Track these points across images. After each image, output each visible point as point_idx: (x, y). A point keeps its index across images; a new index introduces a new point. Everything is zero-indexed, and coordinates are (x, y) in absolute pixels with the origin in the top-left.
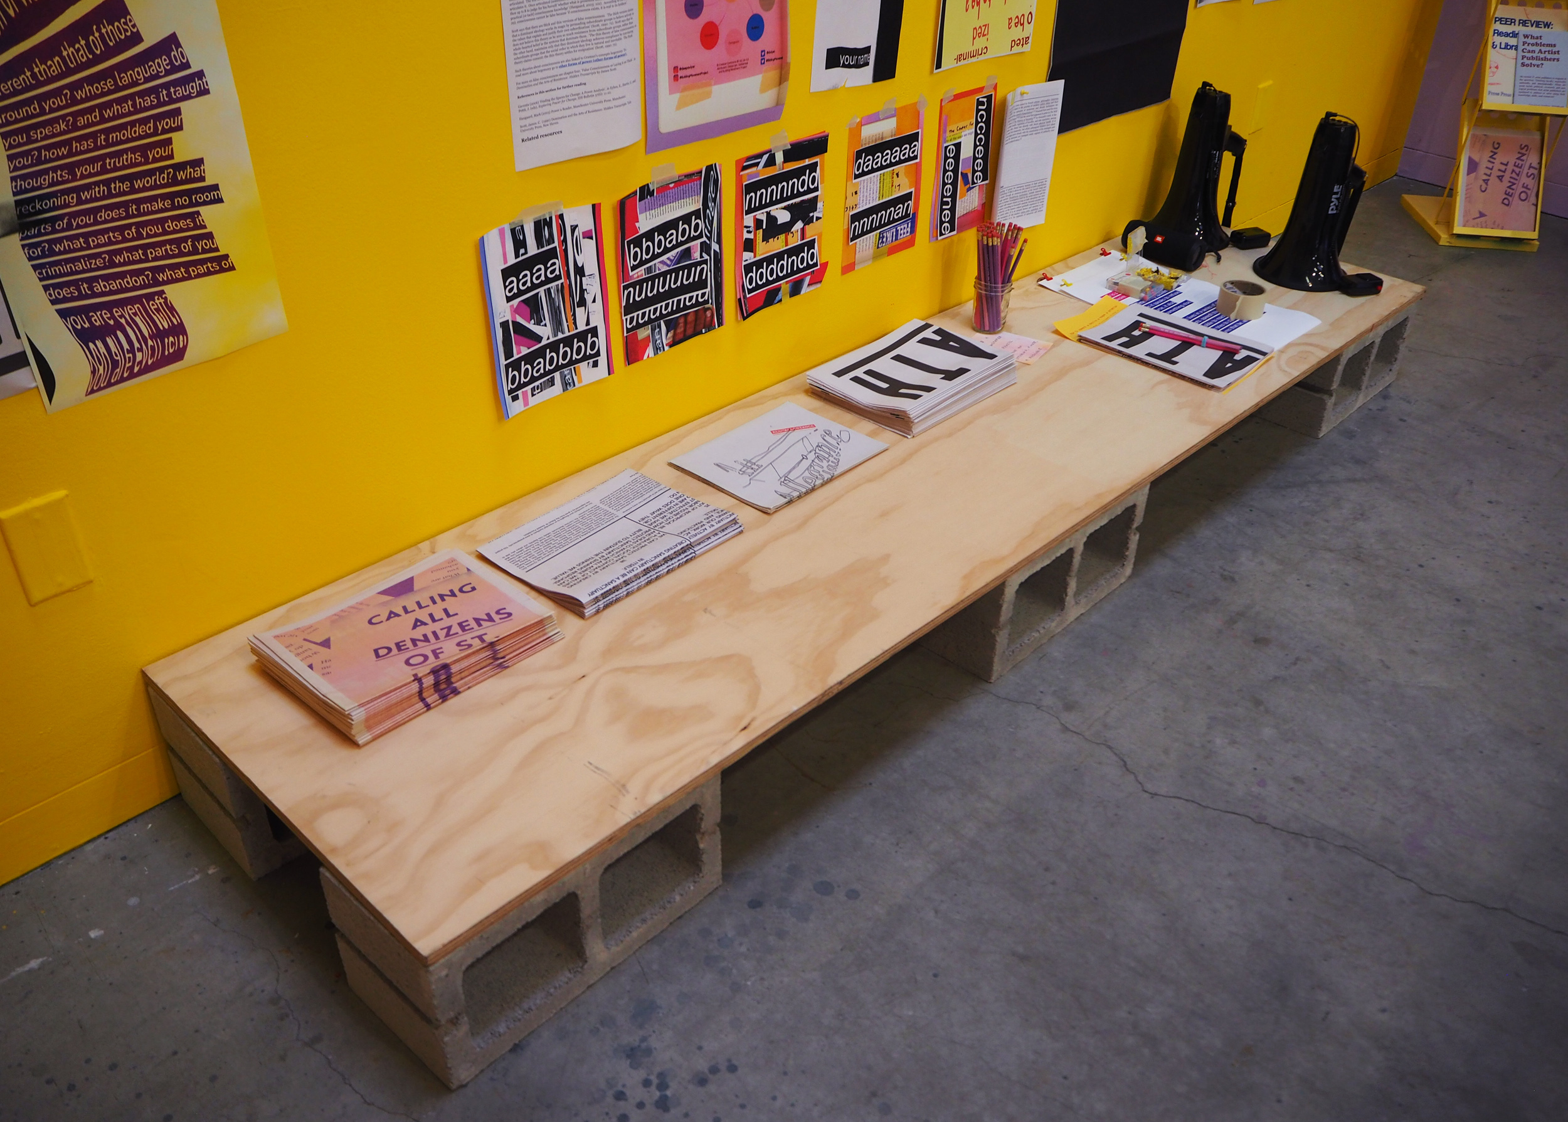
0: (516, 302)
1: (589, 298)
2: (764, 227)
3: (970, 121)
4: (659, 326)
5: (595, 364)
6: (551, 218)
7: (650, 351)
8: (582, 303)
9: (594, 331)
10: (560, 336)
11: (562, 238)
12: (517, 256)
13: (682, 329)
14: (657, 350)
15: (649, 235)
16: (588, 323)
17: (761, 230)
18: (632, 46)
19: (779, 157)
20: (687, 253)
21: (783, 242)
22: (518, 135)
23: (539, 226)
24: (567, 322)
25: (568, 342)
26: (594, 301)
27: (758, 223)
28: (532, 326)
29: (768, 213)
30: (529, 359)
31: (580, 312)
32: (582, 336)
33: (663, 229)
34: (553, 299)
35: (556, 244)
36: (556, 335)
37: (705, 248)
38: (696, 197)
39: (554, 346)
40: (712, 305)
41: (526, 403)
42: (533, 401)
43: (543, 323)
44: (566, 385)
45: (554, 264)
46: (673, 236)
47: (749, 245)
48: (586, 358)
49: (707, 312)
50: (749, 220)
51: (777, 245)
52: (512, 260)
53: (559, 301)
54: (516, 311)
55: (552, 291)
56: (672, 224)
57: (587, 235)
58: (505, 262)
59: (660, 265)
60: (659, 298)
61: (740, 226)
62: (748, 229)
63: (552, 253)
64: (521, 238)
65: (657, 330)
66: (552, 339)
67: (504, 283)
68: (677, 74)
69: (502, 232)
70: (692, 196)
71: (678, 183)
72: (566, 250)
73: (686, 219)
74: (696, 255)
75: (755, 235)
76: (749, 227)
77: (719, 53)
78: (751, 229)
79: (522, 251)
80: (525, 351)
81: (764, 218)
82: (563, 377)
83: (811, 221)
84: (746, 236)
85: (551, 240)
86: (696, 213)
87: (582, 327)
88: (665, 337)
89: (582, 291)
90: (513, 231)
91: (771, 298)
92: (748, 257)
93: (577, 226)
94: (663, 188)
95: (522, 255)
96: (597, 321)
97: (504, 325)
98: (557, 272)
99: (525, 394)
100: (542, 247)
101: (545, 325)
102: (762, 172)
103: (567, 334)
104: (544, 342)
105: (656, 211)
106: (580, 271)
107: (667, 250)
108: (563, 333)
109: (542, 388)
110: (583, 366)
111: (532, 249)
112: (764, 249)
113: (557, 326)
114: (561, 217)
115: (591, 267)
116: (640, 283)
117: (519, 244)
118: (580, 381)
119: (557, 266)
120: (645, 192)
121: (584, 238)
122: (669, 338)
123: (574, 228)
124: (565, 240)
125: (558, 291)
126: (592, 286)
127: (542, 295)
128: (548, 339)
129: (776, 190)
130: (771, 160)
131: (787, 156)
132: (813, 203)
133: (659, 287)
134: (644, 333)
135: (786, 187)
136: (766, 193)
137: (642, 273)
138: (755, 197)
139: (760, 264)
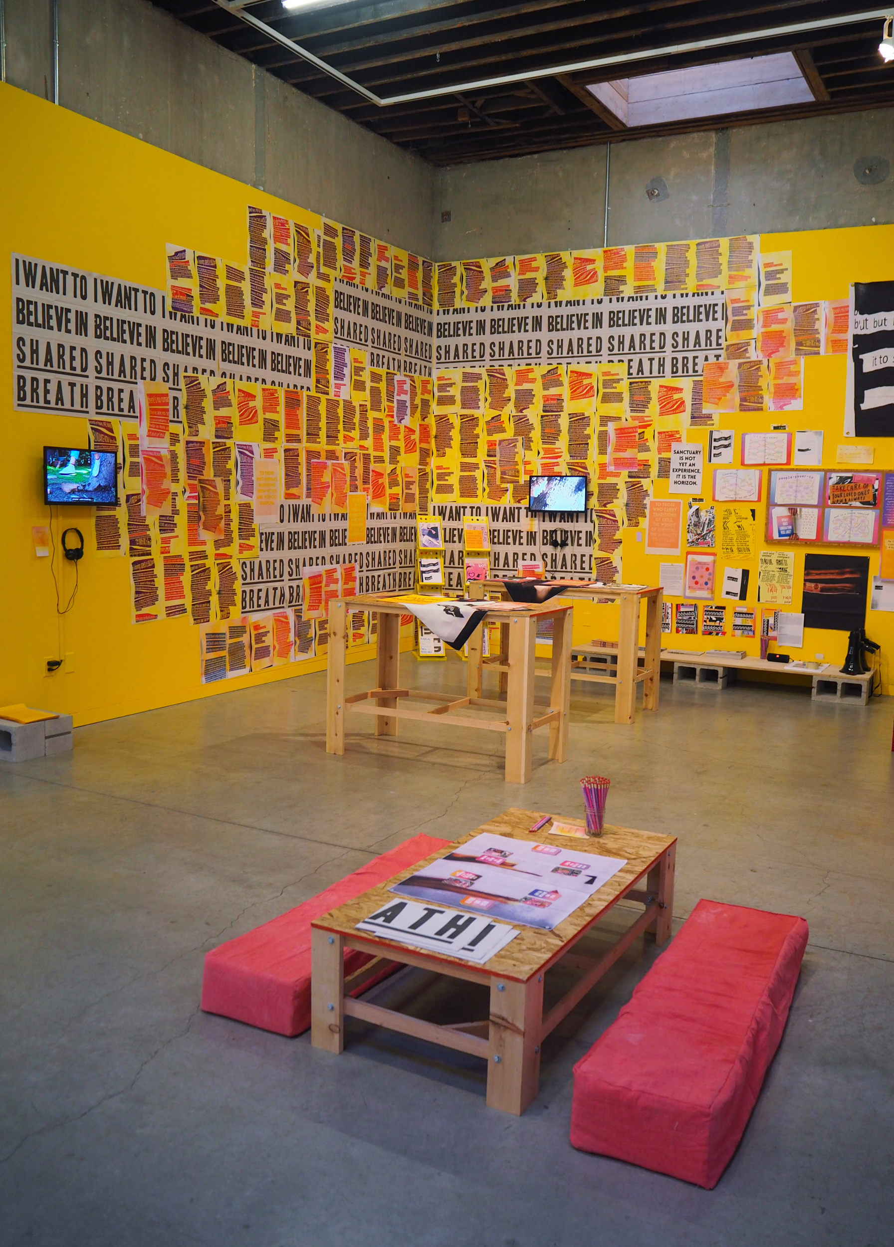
4: (684, 629)
5: (669, 630)
9: (669, 624)
13: (689, 631)
14: (682, 633)
15: (683, 612)
17: (709, 620)
18: (682, 581)
20: (691, 618)
27: (708, 618)
29: (710, 617)
32: (666, 624)
33: (686, 612)
37: (694, 618)
38: (693, 609)
40: (695, 629)
46: (688, 614)
47: (705, 621)
48: (667, 628)
50: (705, 617)
51: (713, 624)
56: (688, 612)
59: (685, 618)
60: (684, 624)
61: (703, 617)
63: (663, 609)
68: (689, 587)
71: (690, 605)
73: (691, 611)
75: (707, 620)
77: (698, 586)
83: (721, 622)
84: (705, 619)
86: (693, 611)
88: (685, 631)
91: (710, 633)
92: (705, 623)
94: (686, 605)
96: (670, 622)
102: (709, 609)
105: (684, 608)
107: (686, 616)
112: (708, 623)
115: (670, 613)
120: (682, 605)
126: (670, 616)
129: (713, 613)
130: (712, 607)
131: (716, 608)
132: (722, 619)
133: (684, 622)
134: (680, 629)
135: (715, 613)
136: (710, 613)
137: (680, 618)
138: (707, 613)
139: (708, 626)
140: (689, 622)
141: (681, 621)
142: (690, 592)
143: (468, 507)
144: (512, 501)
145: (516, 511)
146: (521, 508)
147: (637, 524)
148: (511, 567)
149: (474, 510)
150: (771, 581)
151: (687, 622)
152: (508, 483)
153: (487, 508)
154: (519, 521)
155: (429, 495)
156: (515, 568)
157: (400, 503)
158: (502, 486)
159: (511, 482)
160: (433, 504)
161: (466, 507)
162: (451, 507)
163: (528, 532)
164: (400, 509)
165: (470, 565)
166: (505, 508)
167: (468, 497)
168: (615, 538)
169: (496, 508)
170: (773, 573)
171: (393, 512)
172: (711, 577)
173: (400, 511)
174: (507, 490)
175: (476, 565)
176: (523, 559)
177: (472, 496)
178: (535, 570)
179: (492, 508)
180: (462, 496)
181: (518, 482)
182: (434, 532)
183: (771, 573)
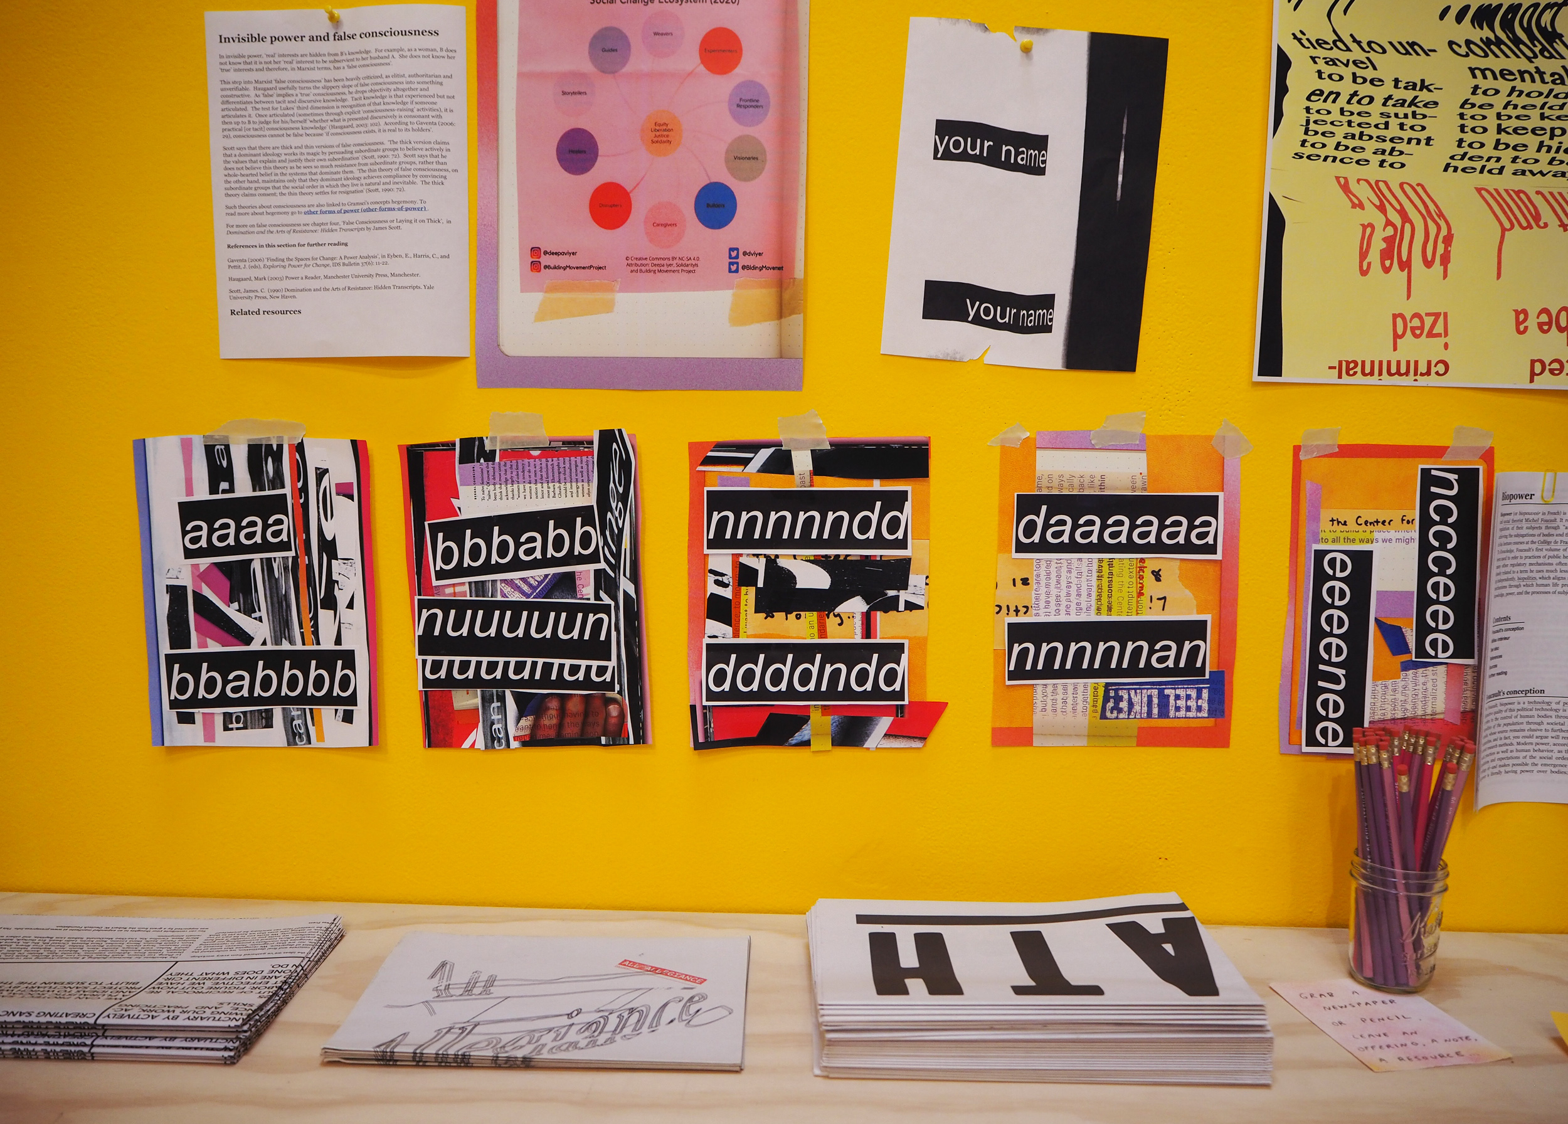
0: (204, 562)
1: (342, 599)
2: (760, 584)
3: (1403, 512)
4: (502, 699)
5: (348, 718)
6: (280, 447)
7: (477, 737)
8: (330, 602)
9: (349, 658)
10: (286, 646)
11: (300, 485)
12: (213, 489)
13: (554, 721)
14: (492, 740)
15: (482, 526)
16: (338, 641)
17: (752, 590)
18: (454, 199)
19: (802, 462)
20: (567, 583)
21: (812, 627)
22: (226, 304)
23: (257, 454)
24: (301, 627)
25: (301, 660)
26: (350, 606)
27: (745, 575)
28: (232, 611)
29: (771, 562)
30: (222, 663)
31: (325, 616)
32: (327, 659)
33: (515, 524)
34: (277, 580)
35: (287, 490)
36: (277, 642)
37: (604, 582)
38: (586, 485)
39: (274, 660)
40: (620, 694)
41: (209, 735)
42: (222, 738)
43: (257, 615)
44: (294, 736)
45: (279, 522)
46: (536, 544)
47: (721, 610)
48: (329, 700)
49: (611, 707)
50: (721, 560)
52: (202, 493)
53: (287, 585)
54: (202, 576)
55: (275, 566)
56: (536, 521)
57: (344, 491)
58: (189, 491)
60: (498, 646)
61: (698, 568)
62: (720, 578)
63: (279, 503)
64: (225, 463)
65: (496, 704)
66: (270, 647)
67: (183, 526)
68: (536, 259)
69: (186, 446)
70: (577, 481)
71: (549, 451)
72: (305, 506)
73: (565, 518)
74: (587, 591)
75: (737, 594)
76: (723, 575)
77: (630, 237)
78: (725, 580)
79: (224, 485)
80: (214, 647)
81: (760, 565)
82: (288, 721)
83: (891, 605)
84: (712, 588)
85: (278, 482)
86: (585, 513)
87: (327, 643)
88: (514, 724)
89: (331, 583)
90: (209, 450)
92: (717, 630)
93: (326, 471)
94: (517, 453)
95: (224, 491)
96: (355, 641)
97: (177, 593)
98: (284, 537)
99: (208, 721)
100: (262, 489)
101: (260, 619)
103: (299, 646)
104: (255, 646)
105: (498, 490)
106: (329, 548)
107: (517, 565)
108: (292, 642)
110: (327, 713)
111: (243, 487)
113: (282, 628)
114: (300, 448)
115: (348, 545)
116: (461, 606)
117: (220, 473)
118: (321, 738)
119: (285, 527)
120: (472, 449)
121: (338, 494)
122: (522, 729)
123: (321, 473)
124: (305, 489)
125: (286, 568)
126: (349, 580)
127: (256, 566)
128: (264, 643)
129: (794, 522)
130: (781, 462)
131: (824, 463)
132: (899, 573)
133: (500, 626)
134: (465, 700)
135: (822, 522)
136: (765, 522)
137: (460, 588)
138: (737, 523)
139: (747, 653)
140: (555, 627)
141: (472, 625)
142: (542, 315)
150: (1389, 156)
151: (528, 627)
170: (1412, 68)
172: (763, 131)
183: (1390, 66)
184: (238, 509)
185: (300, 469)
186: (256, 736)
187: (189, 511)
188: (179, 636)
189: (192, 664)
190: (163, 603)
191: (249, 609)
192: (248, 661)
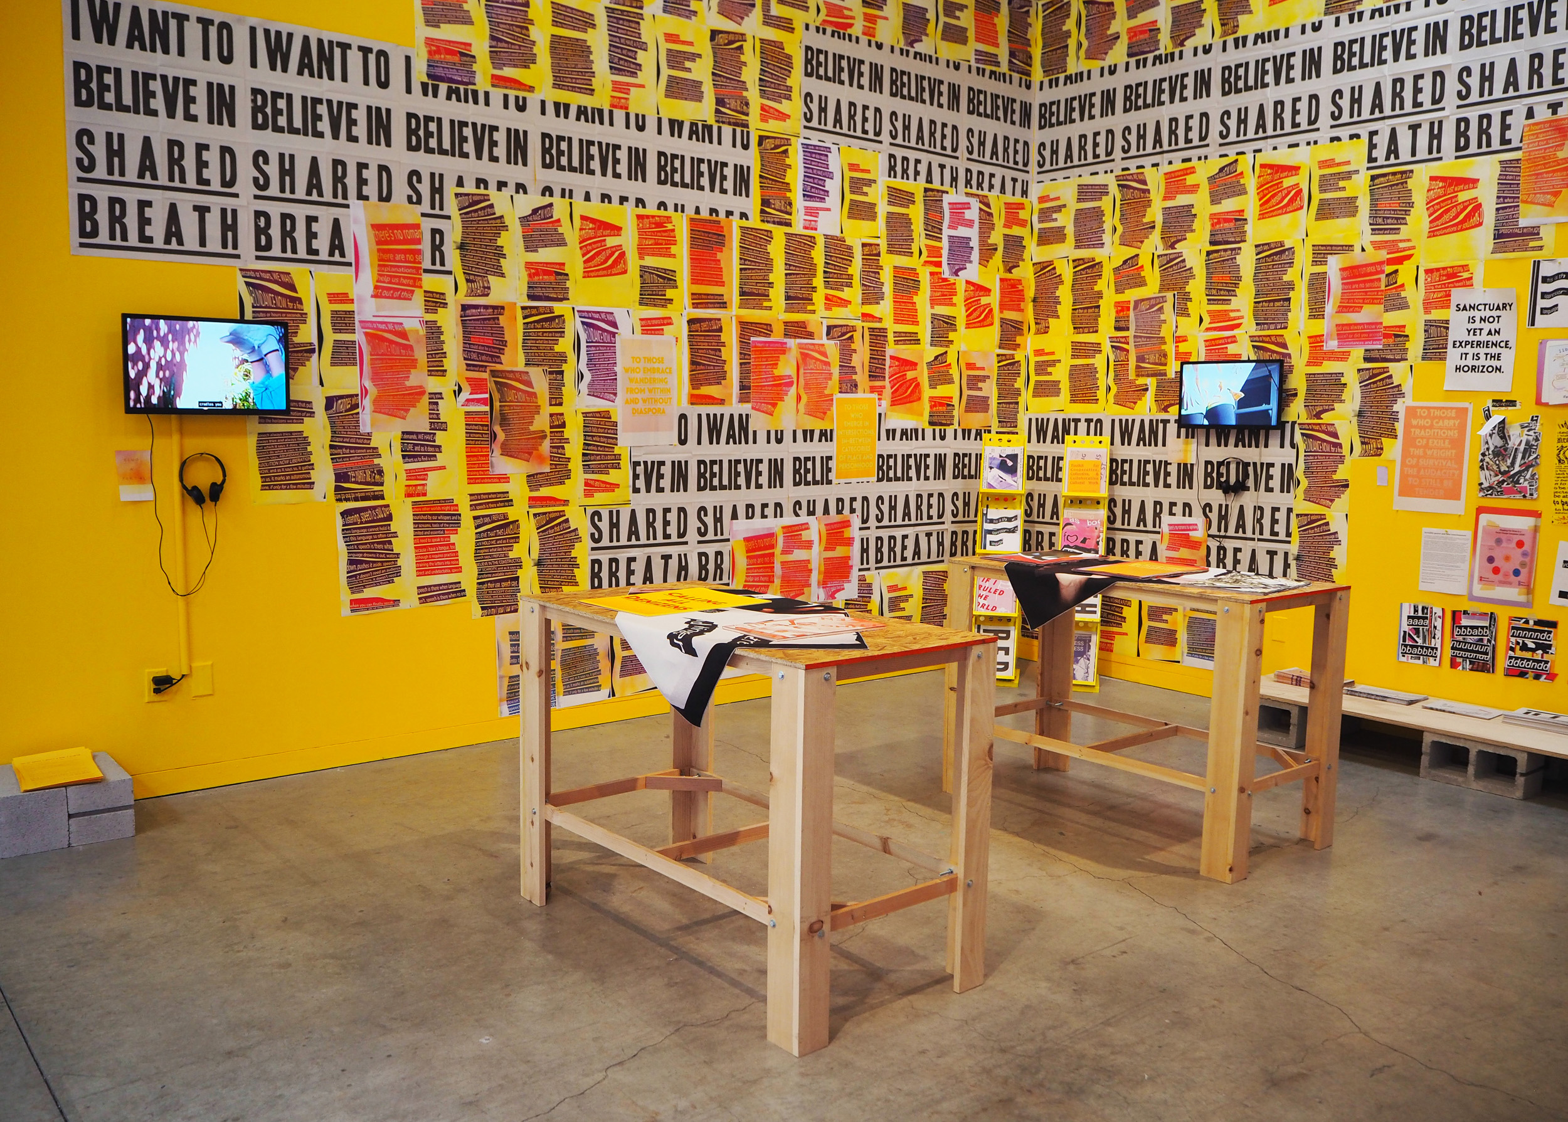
0: (1411, 627)
1: (1437, 638)
2: (1521, 645)
5: (1435, 660)
6: (1428, 607)
7: (1460, 668)
8: (1434, 638)
9: (1437, 649)
11: (1431, 615)
12: (1414, 614)
13: (1476, 667)
14: (1463, 668)
15: (1466, 627)
16: (1435, 645)
17: (1519, 646)
18: (1466, 566)
19: (1531, 622)
20: (1482, 640)
21: (1531, 655)
22: (1420, 580)
23: (1423, 608)
24: (1428, 642)
25: (1427, 648)
27: (1518, 643)
28: (1415, 637)
29: (1523, 641)
30: (1412, 646)
31: (1433, 640)
32: (1433, 649)
33: (1472, 627)
34: (1424, 632)
35: (1428, 616)
36: (1423, 644)
37: (1489, 641)
38: (1487, 622)
39: (1422, 647)
40: (1490, 663)
41: (1408, 660)
42: (1410, 661)
44: (1424, 662)
45: (1426, 621)
46: (1476, 632)
47: (1512, 649)
48: (1432, 656)
49: (1488, 665)
50: (1513, 640)
51: (1528, 655)
52: (1412, 614)
53: (1426, 633)
54: (1410, 630)
55: (1424, 630)
56: (1477, 627)
57: (1439, 617)
58: (1410, 613)
59: (1469, 639)
60: (1466, 650)
61: (1508, 641)
63: (1427, 618)
64: (1417, 609)
65: (1465, 662)
66: (1421, 645)
67: (1408, 620)
68: (1481, 579)
69: (1410, 605)
70: (1485, 621)
71: (1481, 614)
72: (1432, 619)
73: (1482, 628)
74: (1485, 642)
75: (1516, 647)
77: (1500, 577)
78: (1514, 644)
80: (1411, 643)
81: (1521, 642)
82: (1424, 659)
83: (1548, 653)
84: (1511, 645)
85: (1427, 614)
86: (1486, 627)
87: (1433, 646)
88: (1468, 666)
89: (1435, 634)
90: (1414, 606)
91: (1523, 675)
92: (1511, 653)
93: (1436, 613)
94: (1474, 614)
95: (1416, 614)
96: (1438, 646)
97: (1405, 632)
98: (1427, 624)
99: (1408, 657)
100: (1423, 615)
101: (1420, 639)
102: (1521, 624)
104: (1419, 644)
105: (1470, 621)
106: (1435, 627)
107: (1472, 635)
108: (1426, 644)
109: (1415, 658)
110: (1431, 659)
111: (1420, 614)
112: (1519, 653)
113: (1424, 641)
114: (1431, 608)
115: (1439, 627)
116: (1460, 642)
117: (1416, 611)
118: (1430, 663)
120: (1465, 612)
122: (1470, 667)
125: (1426, 630)
126: (1438, 634)
127: (1421, 629)
129: (1529, 634)
130: (1527, 622)
131: (1536, 623)
132: (1550, 647)
133: (1467, 646)
134: (1459, 660)
135: (1534, 635)
136: (1523, 633)
137: (1460, 638)
138: (1517, 633)
139: (1517, 658)
140: (1478, 648)
141: (1462, 646)
142: (1481, 589)
143: (1083, 420)
144: (1154, 408)
145: (1161, 426)
146: (1168, 421)
147: (1379, 452)
148: (1150, 527)
149: (1092, 425)
151: (1473, 647)
152: (1148, 376)
153: (1113, 421)
154: (1164, 445)
155: (1021, 400)
156: (1157, 529)
157: (955, 413)
158: (1138, 382)
159: (1153, 375)
160: (1030, 414)
161: (1079, 420)
162: (1056, 420)
163: (1179, 465)
164: (956, 422)
165: (1071, 521)
166: (1142, 421)
167: (1083, 401)
168: (1335, 477)
169: (1127, 420)
171: (937, 428)
172: (1527, 560)
173: (956, 426)
174: (1147, 390)
175: (1083, 521)
176: (1171, 513)
177: (1089, 401)
178: (1191, 533)
179: (1121, 421)
180: (1073, 401)
181: (1165, 374)
182: (1010, 463)
184: (1419, 618)
185: (1431, 612)
186: (1417, 661)
187: (1409, 617)
188: (1404, 640)
189: (1406, 646)
190: (1402, 634)
191: (1418, 637)
192: (1417, 647)
